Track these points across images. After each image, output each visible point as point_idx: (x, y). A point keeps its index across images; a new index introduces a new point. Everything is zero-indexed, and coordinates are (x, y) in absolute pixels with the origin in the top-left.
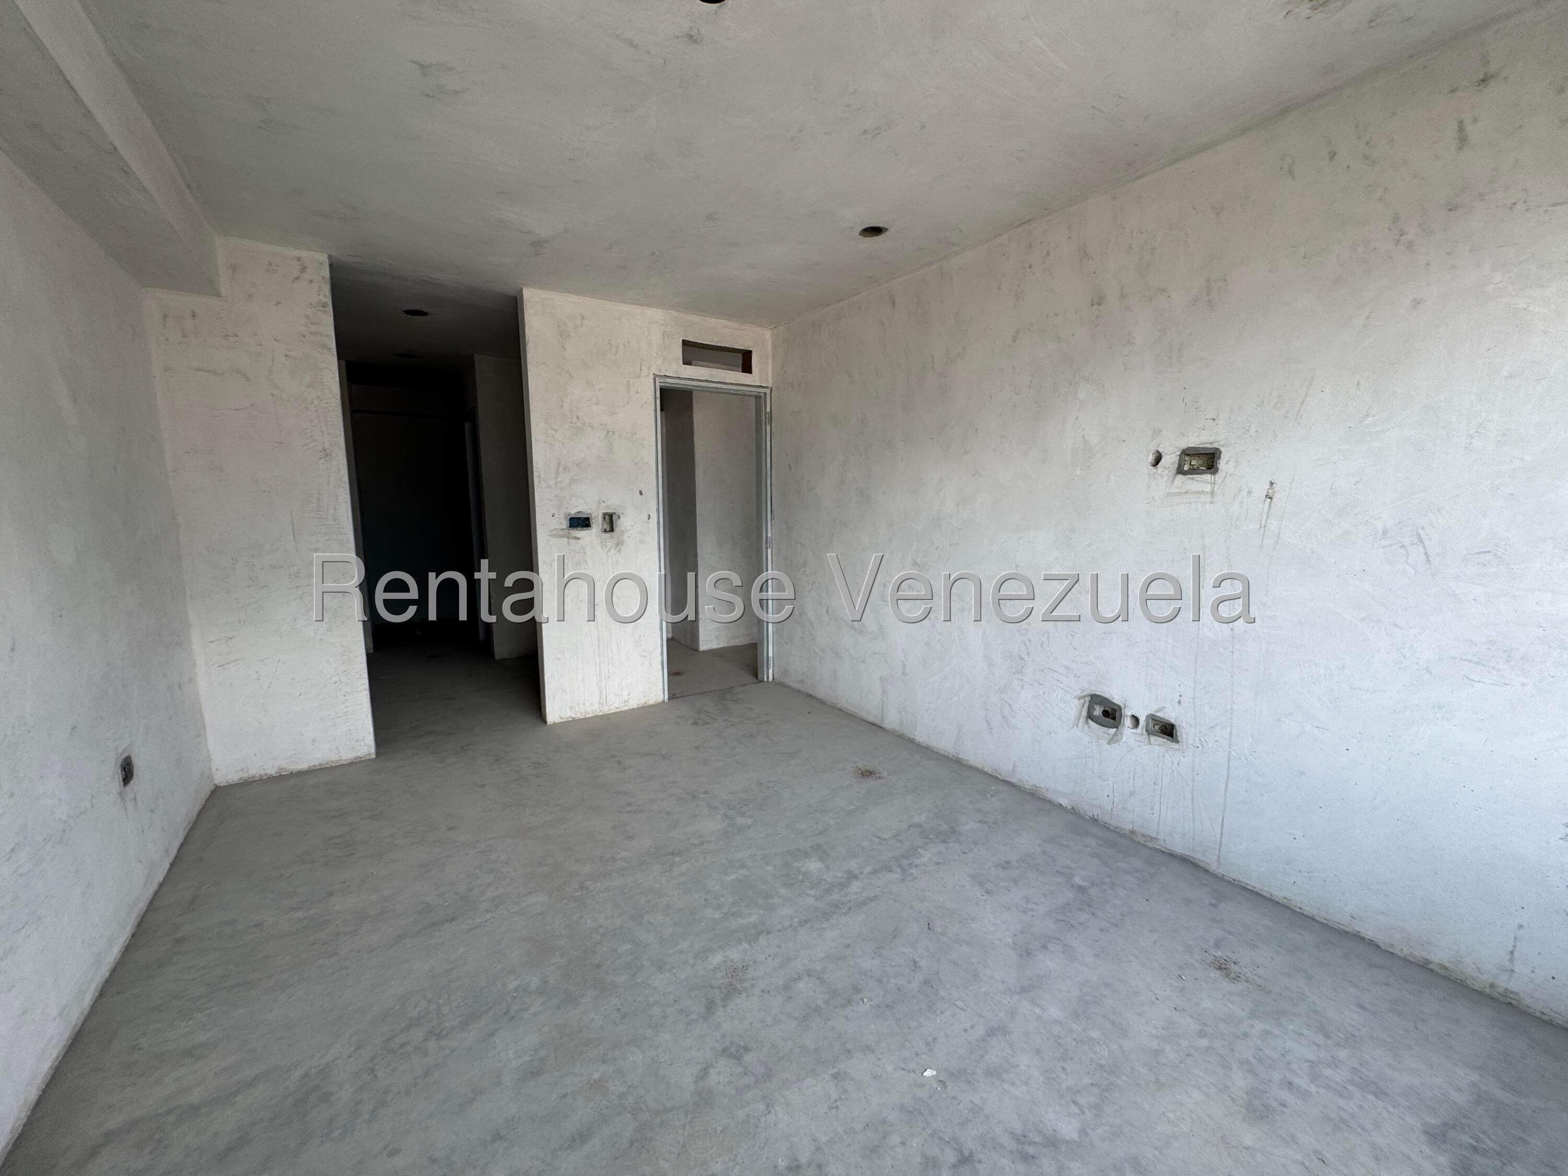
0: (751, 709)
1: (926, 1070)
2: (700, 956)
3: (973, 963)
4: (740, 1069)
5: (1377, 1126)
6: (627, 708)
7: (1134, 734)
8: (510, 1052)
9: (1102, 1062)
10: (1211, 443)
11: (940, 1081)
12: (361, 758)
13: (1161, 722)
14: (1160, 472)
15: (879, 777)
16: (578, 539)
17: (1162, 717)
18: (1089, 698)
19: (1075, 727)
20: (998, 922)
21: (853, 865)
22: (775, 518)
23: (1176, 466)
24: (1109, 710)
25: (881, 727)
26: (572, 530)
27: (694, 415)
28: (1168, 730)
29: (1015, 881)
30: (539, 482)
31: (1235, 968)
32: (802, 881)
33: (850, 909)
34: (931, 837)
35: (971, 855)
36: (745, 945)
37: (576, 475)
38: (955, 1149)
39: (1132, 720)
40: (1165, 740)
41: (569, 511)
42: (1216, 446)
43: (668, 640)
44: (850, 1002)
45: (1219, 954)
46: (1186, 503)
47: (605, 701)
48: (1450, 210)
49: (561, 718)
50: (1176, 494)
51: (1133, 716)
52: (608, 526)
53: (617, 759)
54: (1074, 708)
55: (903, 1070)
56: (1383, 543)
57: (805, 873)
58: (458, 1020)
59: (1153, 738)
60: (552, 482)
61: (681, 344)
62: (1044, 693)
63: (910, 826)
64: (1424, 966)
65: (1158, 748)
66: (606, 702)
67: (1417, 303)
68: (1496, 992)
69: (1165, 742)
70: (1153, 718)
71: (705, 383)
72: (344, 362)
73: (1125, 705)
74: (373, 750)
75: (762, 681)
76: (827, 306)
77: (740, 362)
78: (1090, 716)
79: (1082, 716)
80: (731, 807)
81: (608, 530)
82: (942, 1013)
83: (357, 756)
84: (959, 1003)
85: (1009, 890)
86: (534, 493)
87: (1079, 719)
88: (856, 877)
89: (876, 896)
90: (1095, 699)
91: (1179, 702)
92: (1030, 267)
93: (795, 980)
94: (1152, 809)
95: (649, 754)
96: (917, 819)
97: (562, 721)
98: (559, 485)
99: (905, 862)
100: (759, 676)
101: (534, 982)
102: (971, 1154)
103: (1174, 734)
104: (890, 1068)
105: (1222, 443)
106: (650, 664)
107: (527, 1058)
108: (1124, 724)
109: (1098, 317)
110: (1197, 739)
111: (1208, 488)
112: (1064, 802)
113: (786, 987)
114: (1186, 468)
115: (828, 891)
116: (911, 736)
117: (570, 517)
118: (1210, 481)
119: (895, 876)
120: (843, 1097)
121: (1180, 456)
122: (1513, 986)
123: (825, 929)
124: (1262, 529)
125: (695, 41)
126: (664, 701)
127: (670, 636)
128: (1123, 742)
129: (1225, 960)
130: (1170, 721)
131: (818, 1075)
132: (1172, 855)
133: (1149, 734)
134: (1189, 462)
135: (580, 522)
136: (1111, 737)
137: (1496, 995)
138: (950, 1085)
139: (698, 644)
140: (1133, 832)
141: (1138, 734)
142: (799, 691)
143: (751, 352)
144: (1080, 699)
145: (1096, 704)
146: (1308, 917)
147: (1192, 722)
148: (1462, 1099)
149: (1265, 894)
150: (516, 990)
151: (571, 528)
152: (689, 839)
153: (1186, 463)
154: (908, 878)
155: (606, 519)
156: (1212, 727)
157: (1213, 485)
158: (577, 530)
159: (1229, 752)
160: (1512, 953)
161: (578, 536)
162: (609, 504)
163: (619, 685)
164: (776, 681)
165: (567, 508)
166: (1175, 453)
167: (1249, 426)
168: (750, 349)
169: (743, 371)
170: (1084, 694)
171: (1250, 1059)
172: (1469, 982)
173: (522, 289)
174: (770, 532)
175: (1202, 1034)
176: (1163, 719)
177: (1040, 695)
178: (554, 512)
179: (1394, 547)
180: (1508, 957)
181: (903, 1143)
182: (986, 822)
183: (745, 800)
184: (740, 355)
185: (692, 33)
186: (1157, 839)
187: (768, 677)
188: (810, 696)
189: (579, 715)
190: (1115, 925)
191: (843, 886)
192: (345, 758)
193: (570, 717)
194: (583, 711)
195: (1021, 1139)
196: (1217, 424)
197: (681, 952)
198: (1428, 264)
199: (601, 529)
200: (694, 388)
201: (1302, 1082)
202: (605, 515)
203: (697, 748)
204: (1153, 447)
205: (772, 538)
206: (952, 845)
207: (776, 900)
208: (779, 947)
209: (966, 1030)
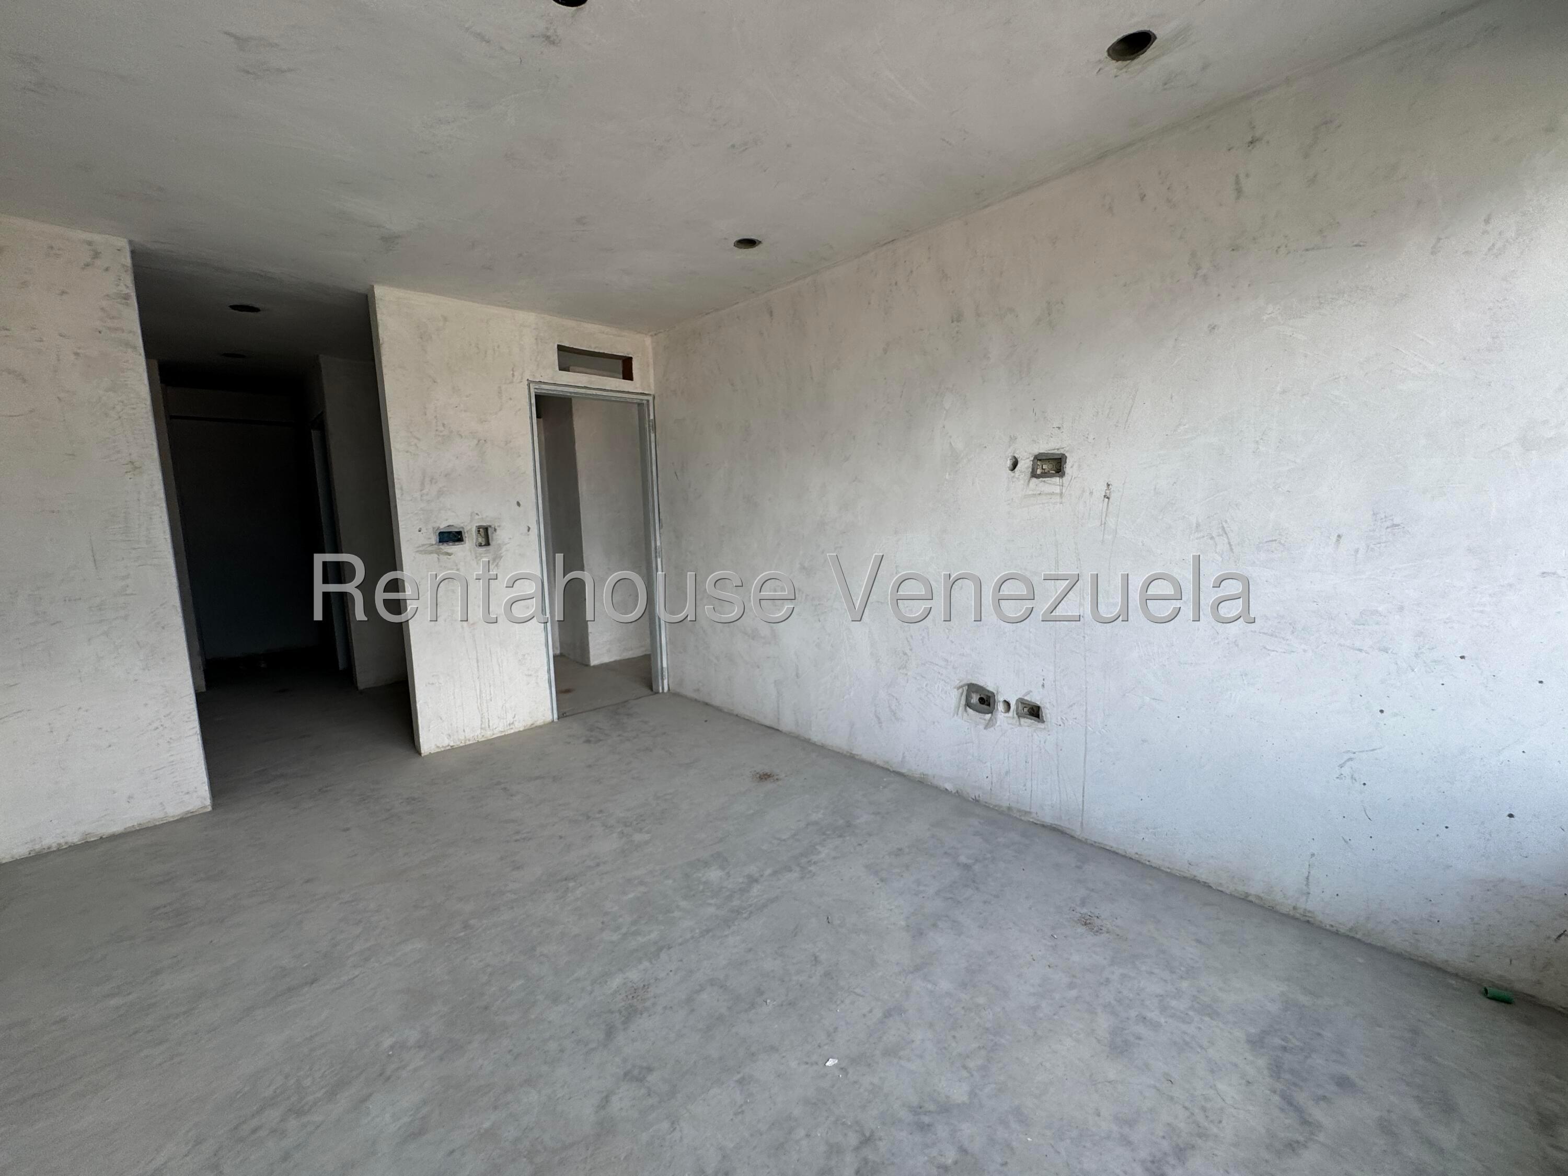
0: (646, 723)
1: (828, 1060)
2: (598, 982)
3: (870, 950)
4: (643, 1091)
5: (1212, 1043)
6: (512, 731)
7: (1007, 717)
8: (388, 1116)
9: (988, 1025)
10: (1058, 449)
11: (842, 1069)
12: (192, 812)
13: (1029, 705)
14: (1017, 475)
15: (777, 779)
16: (450, 554)
17: (1029, 700)
18: (967, 687)
19: (956, 715)
20: (893, 907)
21: (753, 869)
22: (664, 525)
23: (1031, 470)
24: (985, 698)
25: (778, 730)
26: (442, 545)
27: (574, 423)
28: (1035, 712)
29: (907, 867)
30: (402, 495)
31: (1098, 922)
32: (703, 891)
33: (751, 913)
34: (828, 832)
35: (865, 846)
36: (646, 964)
37: (444, 487)
38: (856, 1131)
39: (1004, 704)
40: (1033, 721)
41: (436, 525)
42: (1062, 452)
43: (555, 657)
44: (753, 1005)
45: (1084, 911)
46: (1039, 504)
47: (487, 725)
48: (1233, 250)
49: (438, 747)
50: (1030, 496)
51: (1005, 701)
52: (483, 539)
53: (503, 786)
54: (954, 698)
55: (807, 1063)
56: (1197, 535)
57: (705, 883)
58: (324, 1090)
59: (1023, 720)
60: (417, 495)
61: (557, 349)
62: (926, 686)
63: (808, 825)
64: (1245, 899)
65: (1027, 728)
66: (489, 726)
67: (1213, 328)
68: (1298, 913)
69: (1033, 723)
70: (1021, 702)
71: (584, 390)
72: (155, 363)
73: (997, 692)
74: (208, 802)
75: (658, 693)
76: (707, 314)
77: (621, 369)
78: (968, 704)
79: (961, 705)
80: (628, 824)
81: (482, 545)
82: (842, 1002)
83: (188, 811)
84: (858, 991)
85: (902, 876)
86: (396, 506)
87: (959, 708)
88: (756, 881)
89: (777, 897)
90: (972, 688)
91: (1043, 686)
92: (896, 284)
93: (698, 992)
94: (1025, 785)
95: (537, 778)
96: (815, 817)
97: (439, 750)
98: (425, 498)
99: (804, 861)
100: (654, 687)
101: (413, 1035)
102: (872, 1132)
103: (1040, 716)
104: (793, 1064)
105: (1067, 449)
106: (537, 683)
107: (406, 1119)
108: (998, 709)
109: (957, 332)
110: (1059, 718)
111: (1057, 490)
112: (949, 786)
113: (689, 1000)
114: (1039, 472)
115: (730, 898)
116: (807, 737)
117: (439, 531)
118: (1058, 483)
119: (795, 875)
120: (748, 1101)
121: (1033, 461)
122: (1309, 906)
123: (726, 936)
124: (1103, 526)
125: (553, 43)
126: (553, 721)
127: (558, 652)
128: (998, 726)
129: (1090, 916)
130: (1036, 703)
131: (723, 1083)
132: (1043, 826)
133: (1019, 717)
134: (1041, 466)
135: (452, 537)
136: (987, 722)
137: (1298, 915)
138: (851, 1071)
139: (588, 658)
140: (1009, 808)
141: (1010, 717)
142: (696, 700)
143: (631, 358)
144: (958, 689)
145: (973, 692)
146: (1155, 868)
147: (1054, 703)
148: (1274, 1008)
149: (1120, 852)
150: (392, 1047)
151: (441, 544)
152: (584, 862)
153: (1038, 467)
154: (808, 876)
155: (481, 532)
156: (1071, 706)
157: (1061, 487)
158: (448, 545)
159: (1086, 727)
160: (1307, 878)
161: (449, 551)
162: (484, 516)
163: (502, 707)
164: (671, 691)
165: (435, 522)
166: (1029, 458)
167: (1088, 434)
168: (630, 356)
169: (624, 378)
170: (962, 684)
171: (1112, 1002)
172: (1278, 907)
173: (373, 286)
174: (658, 541)
175: (1071, 986)
176: (1031, 702)
177: (923, 688)
178: (420, 527)
179: (1205, 538)
180: (1305, 883)
181: (808, 1136)
182: (879, 813)
183: (641, 816)
184: (621, 362)
185: (549, 34)
186: (1030, 813)
187: (663, 688)
188: (707, 704)
189: (458, 743)
190: (997, 896)
191: (743, 891)
192: (172, 815)
193: (449, 745)
194: (463, 738)
195: (917, 1110)
196: (1062, 432)
197: (578, 980)
198: (1219, 295)
199: (476, 542)
200: (573, 395)
201: (1153, 1015)
202: (479, 528)
203: (590, 766)
204: (1010, 453)
205: (661, 547)
206: (848, 838)
207: (677, 914)
208: (681, 961)
209: (864, 1015)
